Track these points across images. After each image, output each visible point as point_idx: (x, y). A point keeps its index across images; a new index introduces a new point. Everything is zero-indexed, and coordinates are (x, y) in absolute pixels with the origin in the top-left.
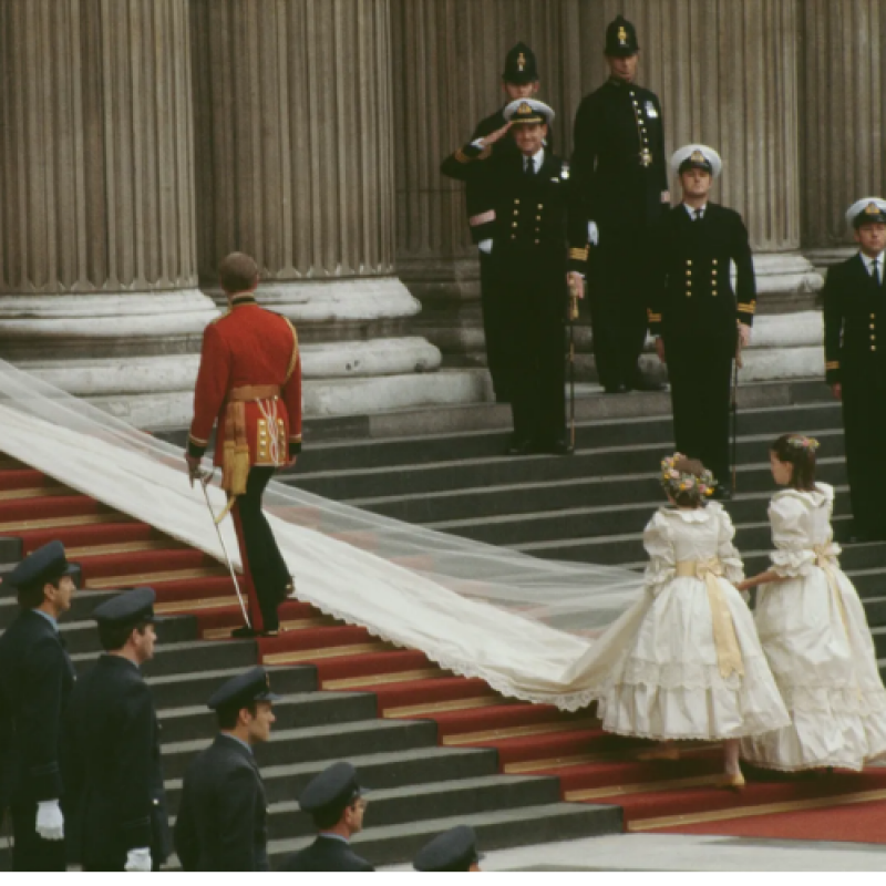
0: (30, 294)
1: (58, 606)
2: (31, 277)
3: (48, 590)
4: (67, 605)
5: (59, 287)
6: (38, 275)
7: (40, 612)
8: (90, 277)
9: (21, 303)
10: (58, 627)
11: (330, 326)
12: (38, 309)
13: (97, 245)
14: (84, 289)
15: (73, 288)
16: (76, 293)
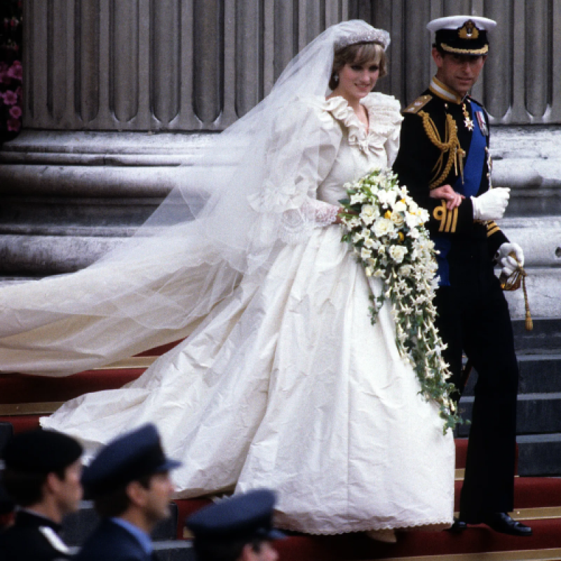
0: (111, 131)
1: (150, 515)
2: (113, 107)
3: (134, 491)
4: (166, 512)
5: (152, 121)
6: (124, 103)
7: (122, 522)
8: (197, 109)
9: (98, 143)
10: (150, 546)
11: (532, 193)
12: (121, 152)
13: (208, 64)
14: (187, 127)
15: (172, 124)
16: (176, 131)
